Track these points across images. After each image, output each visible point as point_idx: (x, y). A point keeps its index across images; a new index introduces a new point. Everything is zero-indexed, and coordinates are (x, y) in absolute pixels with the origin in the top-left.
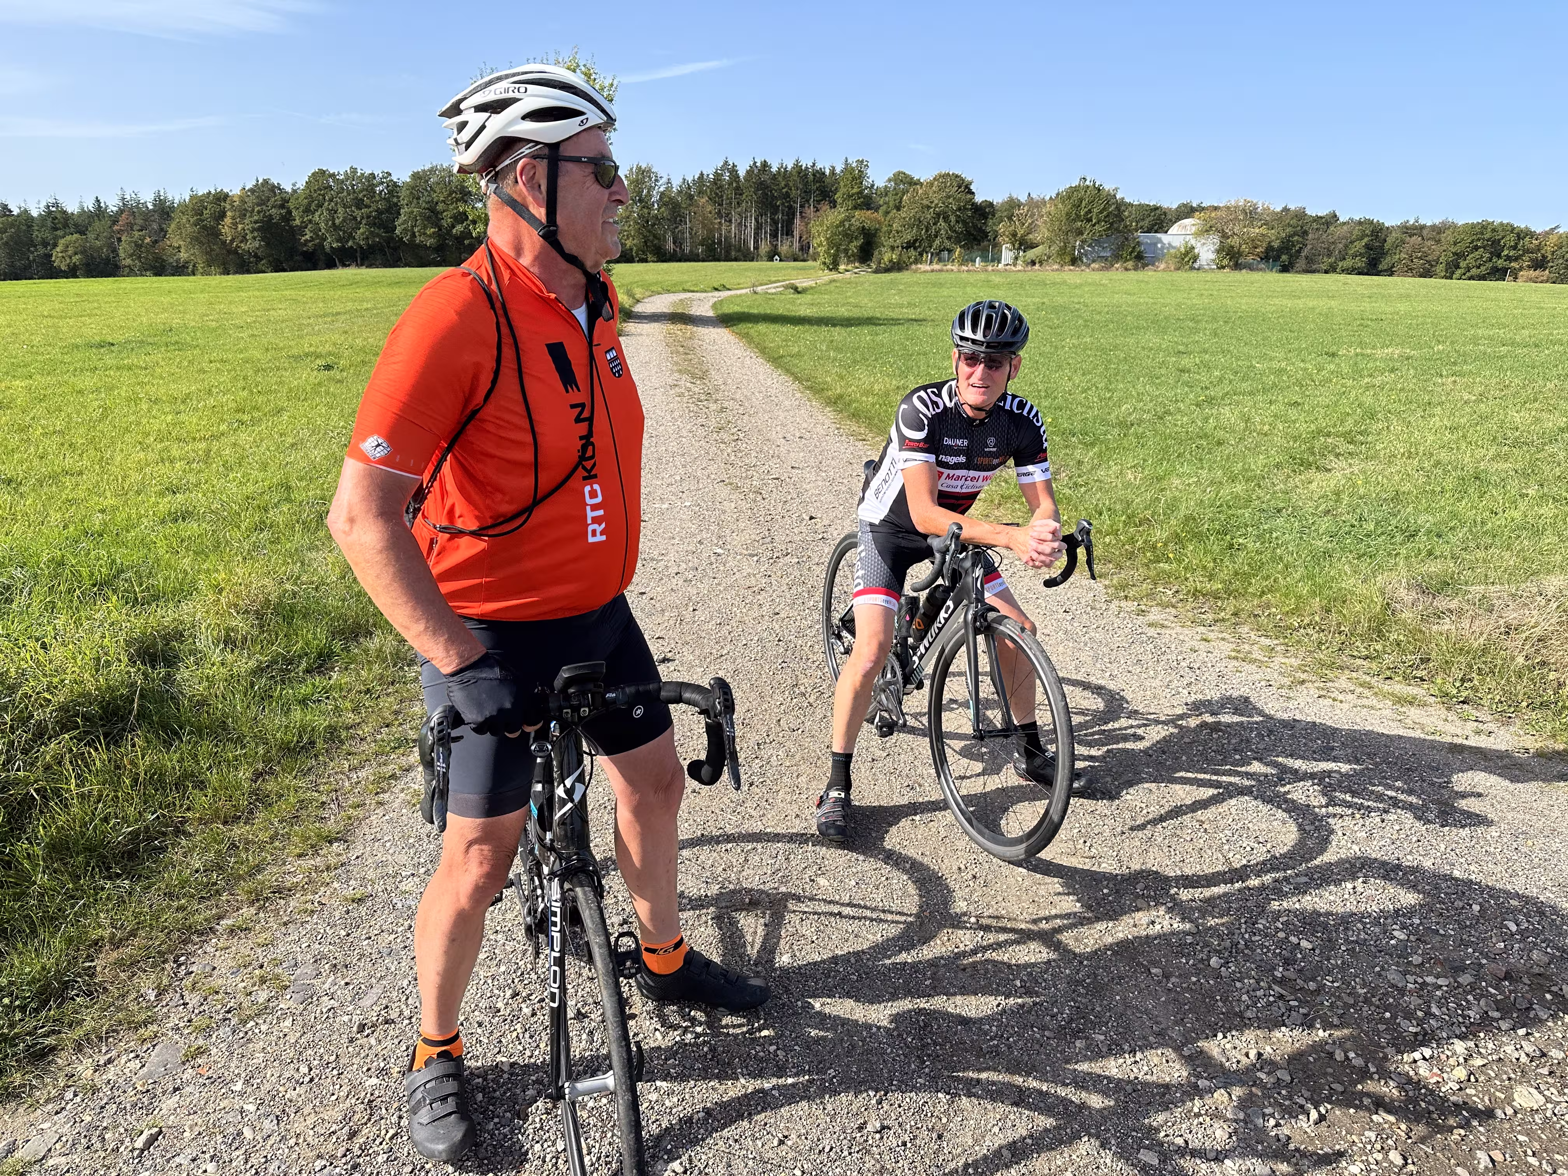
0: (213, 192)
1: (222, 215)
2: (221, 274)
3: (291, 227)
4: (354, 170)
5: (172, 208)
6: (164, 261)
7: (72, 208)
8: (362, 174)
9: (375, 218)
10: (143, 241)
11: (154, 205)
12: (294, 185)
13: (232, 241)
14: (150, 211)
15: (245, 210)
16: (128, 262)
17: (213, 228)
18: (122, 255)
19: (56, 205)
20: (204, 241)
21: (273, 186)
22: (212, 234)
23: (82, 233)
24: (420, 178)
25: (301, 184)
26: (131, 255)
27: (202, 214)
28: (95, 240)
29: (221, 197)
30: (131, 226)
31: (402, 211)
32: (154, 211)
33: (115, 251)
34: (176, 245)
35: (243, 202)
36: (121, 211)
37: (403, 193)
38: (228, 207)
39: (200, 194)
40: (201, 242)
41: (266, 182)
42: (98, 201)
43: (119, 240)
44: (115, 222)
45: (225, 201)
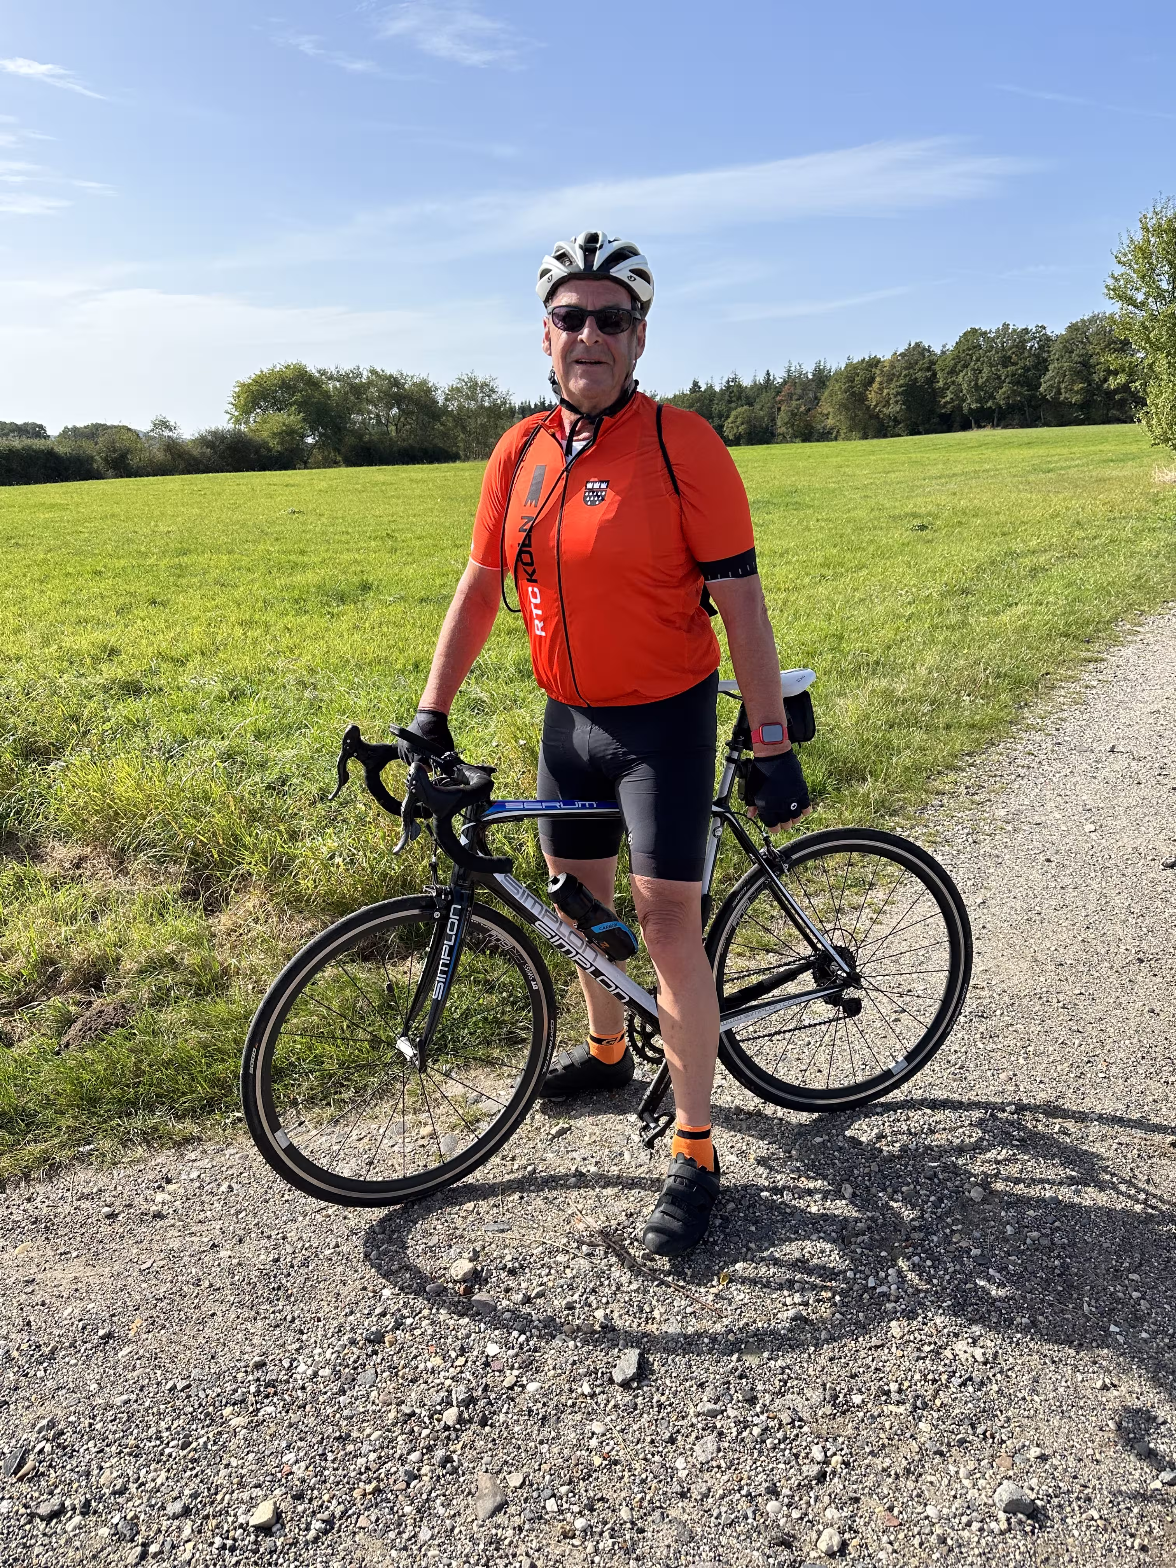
0: (867, 359)
1: (871, 381)
2: (860, 439)
3: (934, 390)
4: (1006, 326)
5: (828, 377)
6: (813, 428)
7: (746, 382)
8: (1014, 330)
9: (1020, 375)
10: (798, 409)
11: (814, 375)
12: (944, 347)
13: (876, 406)
14: (810, 380)
15: (893, 374)
16: (783, 430)
17: (861, 393)
18: (779, 423)
19: (734, 380)
20: (851, 406)
21: (924, 349)
22: (859, 400)
23: (751, 404)
24: (1077, 330)
25: (951, 346)
26: (786, 424)
27: (853, 381)
28: (760, 411)
29: (874, 363)
30: (790, 396)
31: (1051, 367)
32: (812, 380)
33: (773, 420)
34: (825, 412)
35: (893, 367)
36: (785, 382)
37: (1055, 349)
38: (878, 372)
39: (855, 361)
40: (848, 409)
41: (917, 345)
42: (768, 374)
43: (779, 409)
44: (778, 393)
45: (876, 366)
